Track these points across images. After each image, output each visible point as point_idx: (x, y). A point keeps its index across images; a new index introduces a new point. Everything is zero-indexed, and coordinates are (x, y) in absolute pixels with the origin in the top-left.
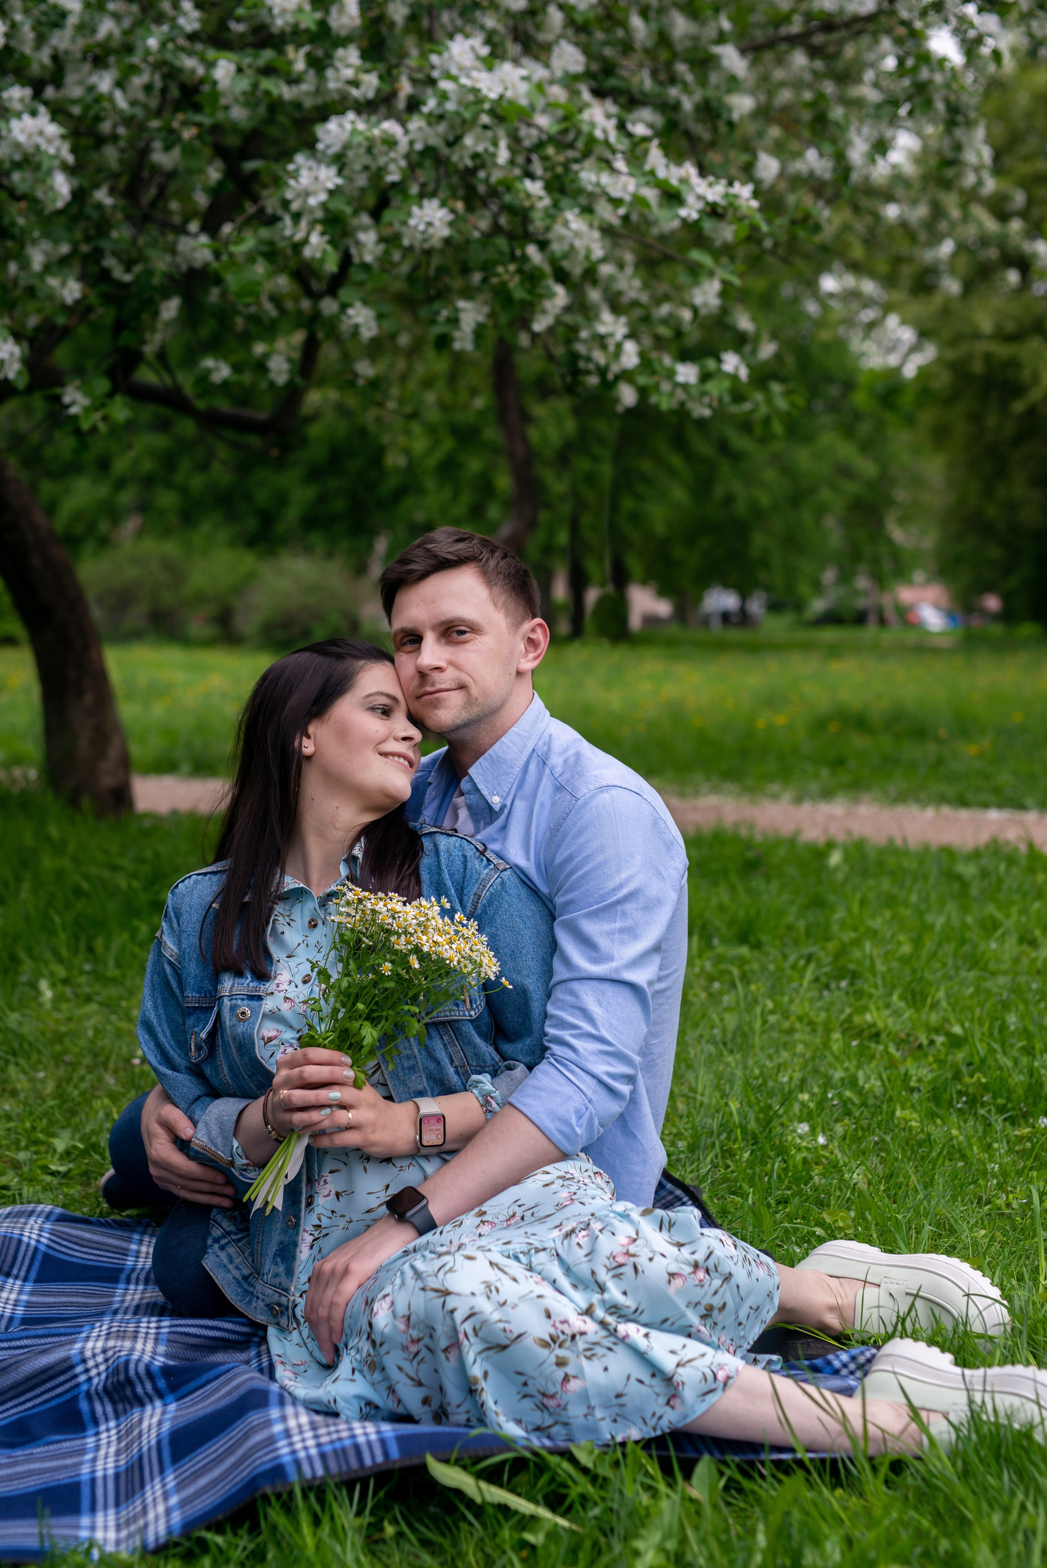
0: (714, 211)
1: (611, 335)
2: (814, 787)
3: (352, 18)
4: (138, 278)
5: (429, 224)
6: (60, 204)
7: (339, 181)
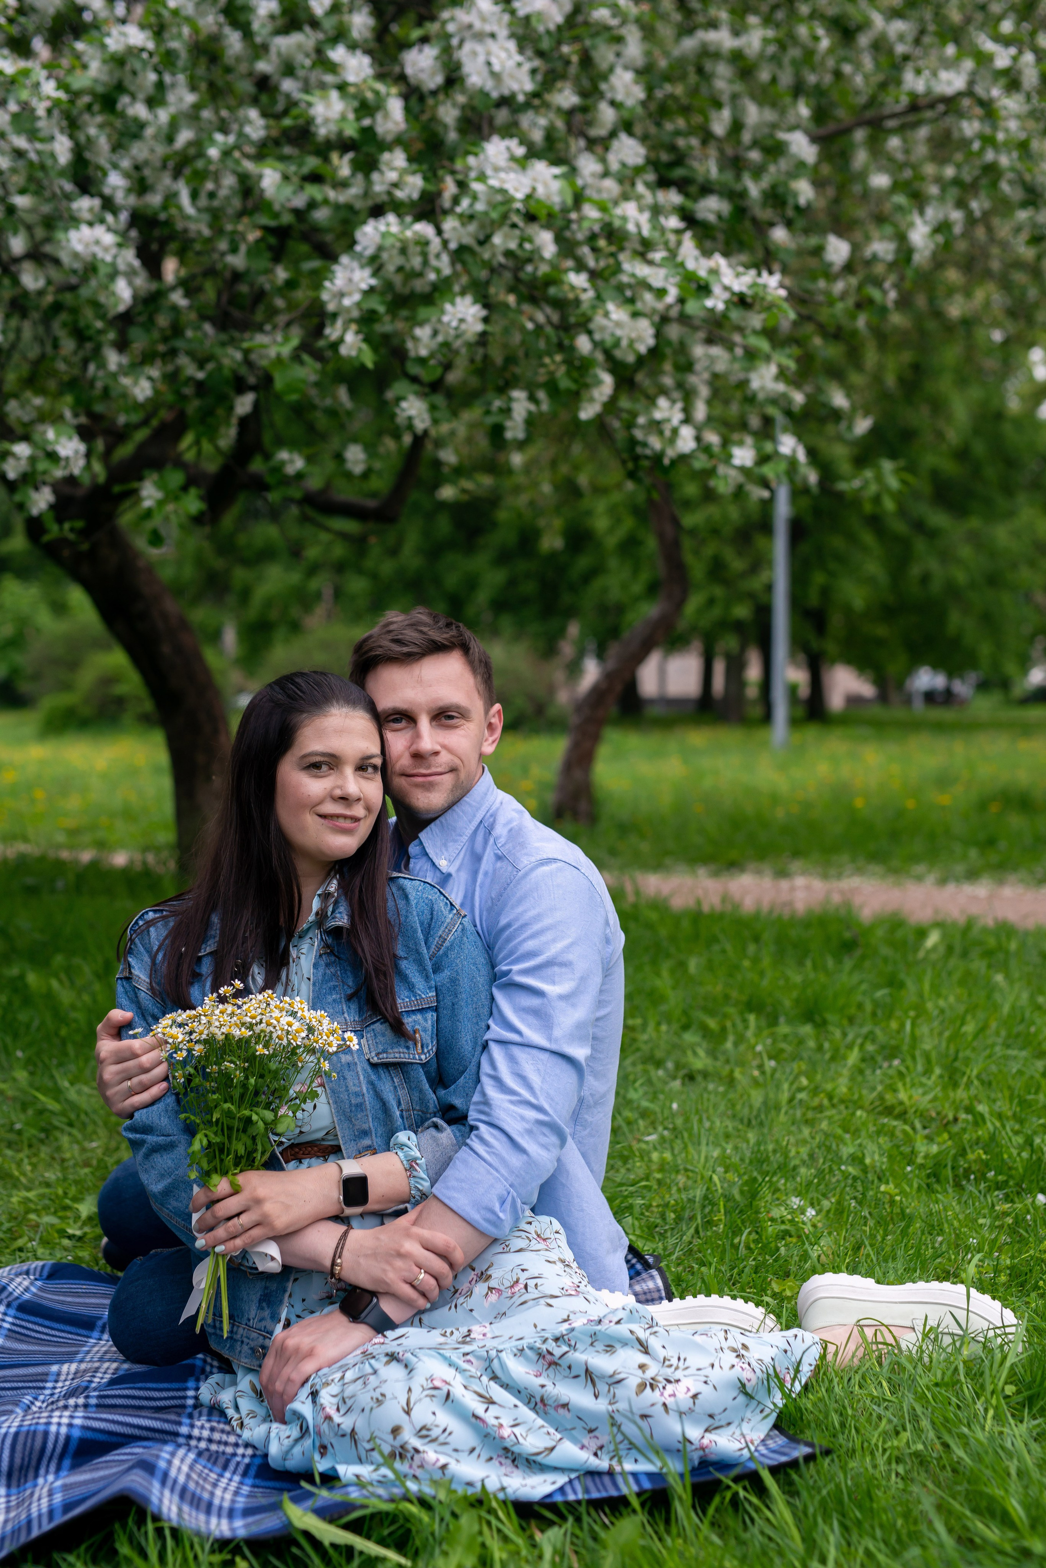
0: (742, 301)
1: (668, 420)
2: (960, 869)
3: (396, 123)
4: (210, 376)
5: (462, 321)
6: (121, 308)
7: (373, 282)
